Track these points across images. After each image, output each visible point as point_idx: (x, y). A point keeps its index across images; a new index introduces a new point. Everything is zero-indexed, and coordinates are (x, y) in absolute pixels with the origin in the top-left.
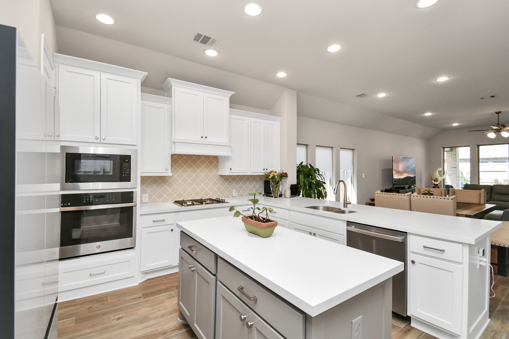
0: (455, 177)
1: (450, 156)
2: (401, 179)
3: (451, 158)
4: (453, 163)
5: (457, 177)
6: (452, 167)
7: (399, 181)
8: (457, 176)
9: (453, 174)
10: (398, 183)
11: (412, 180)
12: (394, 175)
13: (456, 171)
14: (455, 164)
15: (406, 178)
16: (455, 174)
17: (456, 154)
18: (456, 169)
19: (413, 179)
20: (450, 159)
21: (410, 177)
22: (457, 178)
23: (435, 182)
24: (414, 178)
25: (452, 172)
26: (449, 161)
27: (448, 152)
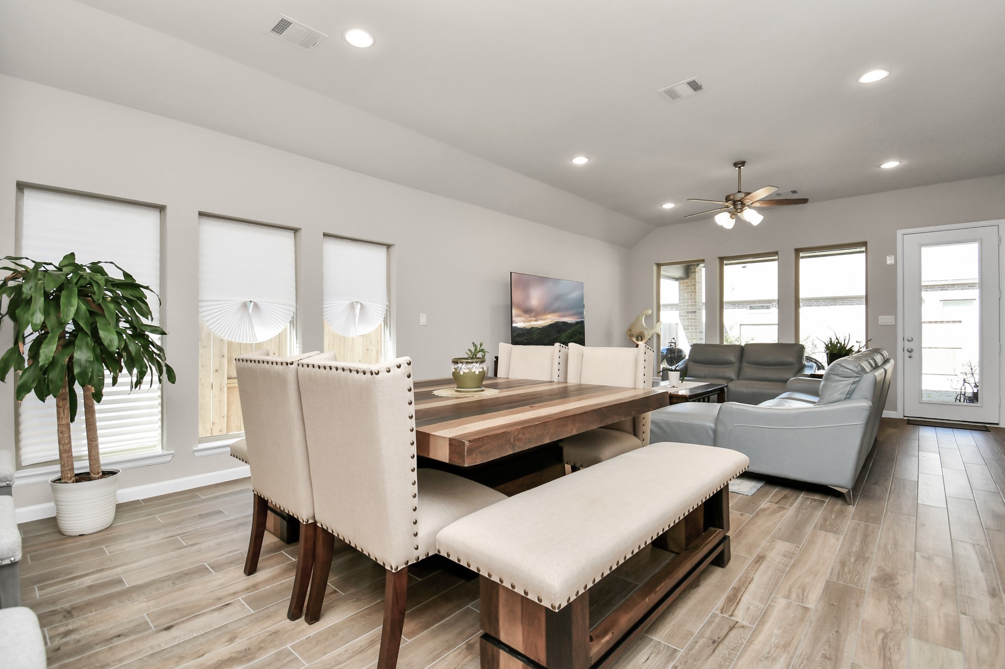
0: (693, 332)
1: (685, 289)
2: (538, 329)
3: (687, 292)
4: (690, 304)
5: (696, 332)
6: (687, 312)
7: (532, 334)
8: (698, 331)
9: (690, 326)
10: (527, 339)
11: (570, 331)
12: (513, 319)
13: (695, 319)
14: (693, 305)
15: (551, 326)
16: (694, 326)
17: (695, 285)
18: (695, 316)
19: (573, 329)
20: (686, 295)
21: (565, 323)
22: (698, 334)
23: (637, 340)
24: (577, 327)
25: (688, 322)
26: (684, 299)
27: (681, 281)
